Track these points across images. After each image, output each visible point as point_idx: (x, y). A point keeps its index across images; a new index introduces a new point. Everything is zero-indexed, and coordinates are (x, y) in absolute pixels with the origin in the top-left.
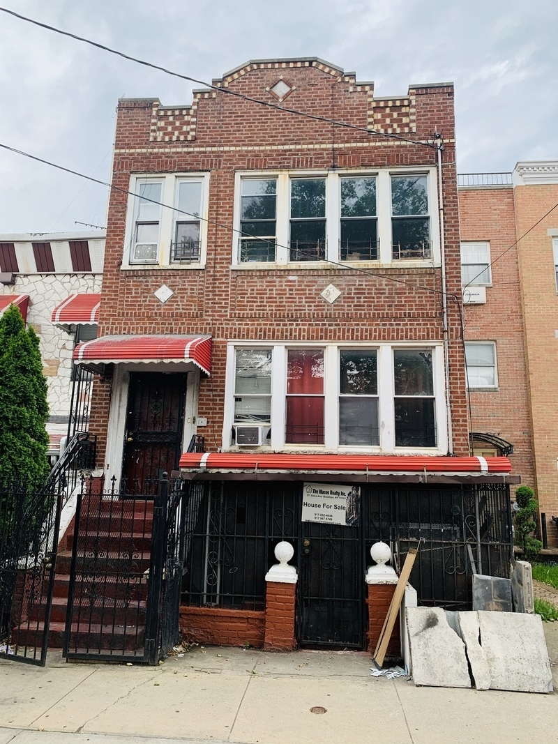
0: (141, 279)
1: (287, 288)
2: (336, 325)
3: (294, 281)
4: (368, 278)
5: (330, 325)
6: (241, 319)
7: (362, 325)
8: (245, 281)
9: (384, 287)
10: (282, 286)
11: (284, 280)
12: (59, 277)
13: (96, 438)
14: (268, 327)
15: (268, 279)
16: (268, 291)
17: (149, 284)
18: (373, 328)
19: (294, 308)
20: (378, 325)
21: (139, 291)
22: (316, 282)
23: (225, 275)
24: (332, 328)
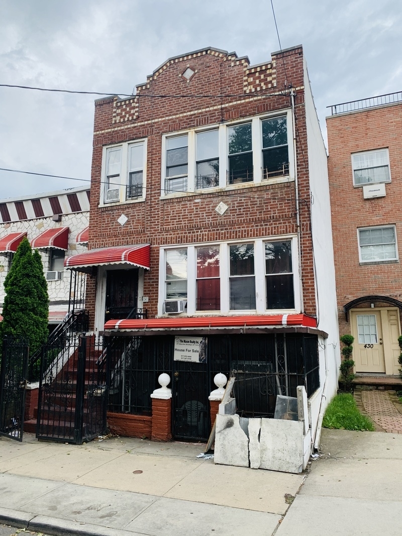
0: (110, 212)
1: (194, 208)
2: (226, 229)
3: (199, 203)
4: (246, 195)
5: (222, 230)
6: (167, 231)
7: (243, 227)
8: (169, 206)
9: (256, 199)
10: (191, 207)
11: (192, 202)
12: (84, 214)
13: (88, 312)
14: (183, 235)
15: (183, 203)
16: (183, 211)
17: (115, 214)
18: (250, 229)
19: (199, 221)
20: (253, 226)
21: (109, 219)
22: (212, 201)
23: (157, 204)
24: (223, 231)
